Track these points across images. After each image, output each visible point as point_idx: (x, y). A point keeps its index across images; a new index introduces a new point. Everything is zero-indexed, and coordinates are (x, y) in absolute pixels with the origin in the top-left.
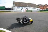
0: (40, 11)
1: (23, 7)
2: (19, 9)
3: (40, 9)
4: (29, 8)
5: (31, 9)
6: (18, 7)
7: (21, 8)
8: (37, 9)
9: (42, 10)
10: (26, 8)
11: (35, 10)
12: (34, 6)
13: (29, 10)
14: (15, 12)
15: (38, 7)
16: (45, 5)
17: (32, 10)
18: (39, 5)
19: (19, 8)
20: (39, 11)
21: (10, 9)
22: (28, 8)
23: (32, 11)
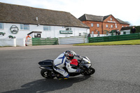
3: (88, 31)
4: (45, 29)
5: (53, 32)
8: (76, 32)
10: (33, 28)
11: (69, 35)
12: (63, 19)
13: (44, 35)
15: (83, 24)
16: (105, 18)
17: (58, 36)
18: (83, 18)
20: (86, 40)
22: (40, 28)
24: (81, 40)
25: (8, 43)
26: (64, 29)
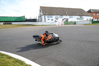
0: (93, 22)
1: (59, 16)
2: (50, 21)
3: (92, 18)
4: (70, 17)
5: (74, 19)
6: (48, 17)
7: (54, 17)
9: (96, 20)
10: (65, 17)
11: (81, 20)
12: (80, 12)
13: (70, 20)
14: (43, 25)
15: (89, 14)
17: (76, 20)
19: (51, 19)
20: (91, 22)
21: (34, 20)
22: (68, 17)
23: (75, 23)
24: (88, 22)
25: (54, 24)
26: (79, 17)
